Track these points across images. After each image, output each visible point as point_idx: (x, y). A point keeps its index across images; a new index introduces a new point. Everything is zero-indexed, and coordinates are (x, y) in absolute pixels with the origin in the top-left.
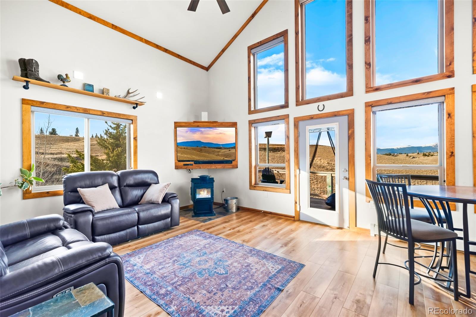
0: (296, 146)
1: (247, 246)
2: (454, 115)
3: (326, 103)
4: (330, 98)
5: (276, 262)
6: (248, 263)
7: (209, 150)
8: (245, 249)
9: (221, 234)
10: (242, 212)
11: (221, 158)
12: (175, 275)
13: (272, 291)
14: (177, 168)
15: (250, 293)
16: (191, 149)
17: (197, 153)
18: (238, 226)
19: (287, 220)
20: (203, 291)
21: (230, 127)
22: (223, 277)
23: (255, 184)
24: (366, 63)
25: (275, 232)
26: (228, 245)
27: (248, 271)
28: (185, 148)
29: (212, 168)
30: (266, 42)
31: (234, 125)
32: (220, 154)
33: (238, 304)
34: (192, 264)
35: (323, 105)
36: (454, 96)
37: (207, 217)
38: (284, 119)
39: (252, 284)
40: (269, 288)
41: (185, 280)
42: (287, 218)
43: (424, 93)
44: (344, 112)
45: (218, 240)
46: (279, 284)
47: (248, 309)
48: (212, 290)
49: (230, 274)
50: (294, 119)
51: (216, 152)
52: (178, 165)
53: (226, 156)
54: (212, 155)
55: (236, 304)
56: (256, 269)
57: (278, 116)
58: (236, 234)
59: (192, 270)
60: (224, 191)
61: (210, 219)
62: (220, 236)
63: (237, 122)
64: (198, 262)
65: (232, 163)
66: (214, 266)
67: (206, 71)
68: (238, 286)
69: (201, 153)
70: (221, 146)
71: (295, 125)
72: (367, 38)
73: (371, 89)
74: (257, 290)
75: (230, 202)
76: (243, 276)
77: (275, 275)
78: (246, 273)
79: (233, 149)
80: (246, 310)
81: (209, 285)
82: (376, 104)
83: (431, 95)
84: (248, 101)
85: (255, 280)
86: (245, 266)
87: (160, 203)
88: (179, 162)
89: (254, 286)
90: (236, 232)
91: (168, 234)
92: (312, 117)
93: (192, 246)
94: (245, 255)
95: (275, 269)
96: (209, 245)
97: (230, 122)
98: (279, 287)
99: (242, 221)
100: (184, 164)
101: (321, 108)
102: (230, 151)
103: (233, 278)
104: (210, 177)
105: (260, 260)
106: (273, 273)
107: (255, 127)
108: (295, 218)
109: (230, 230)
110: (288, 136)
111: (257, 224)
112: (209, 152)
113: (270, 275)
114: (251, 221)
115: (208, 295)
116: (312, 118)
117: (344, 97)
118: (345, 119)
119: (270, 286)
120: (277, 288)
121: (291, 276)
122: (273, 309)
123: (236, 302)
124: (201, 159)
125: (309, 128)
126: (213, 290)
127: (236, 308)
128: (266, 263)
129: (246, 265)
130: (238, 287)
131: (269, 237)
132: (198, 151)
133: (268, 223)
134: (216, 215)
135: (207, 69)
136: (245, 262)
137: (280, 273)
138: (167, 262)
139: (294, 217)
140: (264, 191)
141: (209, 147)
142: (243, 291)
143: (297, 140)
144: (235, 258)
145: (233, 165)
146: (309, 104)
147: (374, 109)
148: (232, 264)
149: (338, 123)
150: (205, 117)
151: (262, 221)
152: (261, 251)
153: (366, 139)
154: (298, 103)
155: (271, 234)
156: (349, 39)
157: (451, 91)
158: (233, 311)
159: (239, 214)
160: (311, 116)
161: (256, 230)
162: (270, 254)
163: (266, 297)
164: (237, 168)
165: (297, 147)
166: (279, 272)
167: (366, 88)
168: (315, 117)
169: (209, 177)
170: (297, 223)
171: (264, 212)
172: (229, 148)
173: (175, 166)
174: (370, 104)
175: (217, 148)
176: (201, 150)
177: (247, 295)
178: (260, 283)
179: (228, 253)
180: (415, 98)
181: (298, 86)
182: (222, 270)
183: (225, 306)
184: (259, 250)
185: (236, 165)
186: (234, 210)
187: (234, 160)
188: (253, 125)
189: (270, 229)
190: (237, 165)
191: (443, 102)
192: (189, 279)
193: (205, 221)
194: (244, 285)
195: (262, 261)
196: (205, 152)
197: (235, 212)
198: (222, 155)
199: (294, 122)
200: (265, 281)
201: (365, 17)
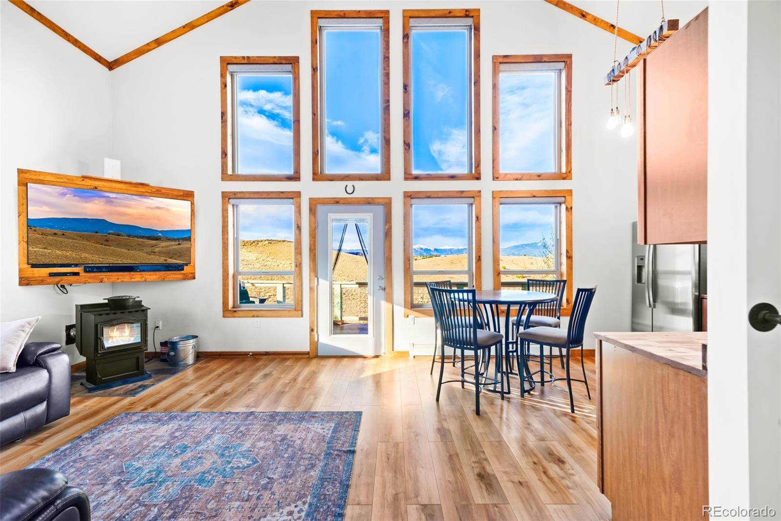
0: (312, 242)
1: (261, 412)
2: (481, 218)
3: (356, 183)
4: (362, 178)
5: (323, 420)
6: (282, 435)
7: (129, 241)
8: (261, 418)
9: (193, 407)
10: (207, 362)
11: (161, 260)
12: (145, 505)
13: (343, 457)
14: (25, 281)
15: (315, 473)
16: (75, 237)
17: (95, 247)
18: (220, 386)
19: (298, 360)
20: (233, 503)
21: (179, 198)
22: (253, 469)
23: (234, 307)
24: (405, 142)
25: (292, 380)
26: (223, 421)
27: (289, 446)
28: (55, 234)
29: (133, 280)
30: (259, 62)
31: (187, 195)
32: (157, 250)
33: (308, 493)
34: (169, 473)
35: (353, 186)
36: (480, 199)
37: (131, 385)
38: (293, 198)
39: (309, 461)
40: (336, 455)
41: (178, 503)
42: (296, 356)
43: (458, 192)
44: (380, 201)
45: (194, 418)
46: (347, 445)
47: (328, 493)
48: (249, 495)
49: (262, 461)
50: (310, 201)
51: (146, 246)
52: (31, 275)
53: (172, 255)
54: (138, 252)
55: (305, 496)
56: (300, 438)
57: (282, 192)
58: (225, 400)
59: (179, 483)
60: (158, 327)
61: (144, 387)
62: (193, 410)
63: (193, 192)
64: (181, 465)
65: (183, 270)
66: (222, 460)
67: (108, 69)
68: (289, 472)
69: (108, 247)
70: (160, 234)
71: (310, 210)
72: (406, 112)
73: (410, 177)
74: (322, 464)
75: (181, 346)
76: (286, 455)
77: (332, 437)
78: (289, 450)
79: (185, 242)
80: (325, 494)
81: (238, 491)
82: (416, 196)
83: (464, 195)
84: (222, 155)
85: (309, 454)
86: (280, 441)
87: (13, 369)
88: (32, 267)
89: (313, 462)
90: (221, 396)
91: (42, 441)
92: (338, 200)
93: (140, 443)
94: (266, 426)
95: (328, 430)
96: (181, 431)
97: (179, 190)
98: (348, 449)
99: (220, 376)
100: (50, 273)
101: (350, 190)
102: (179, 244)
103: (273, 464)
104: (137, 299)
105: (298, 425)
106: (329, 436)
107: (233, 205)
108: (310, 354)
109: (205, 395)
110: (299, 226)
111: (252, 376)
112: (129, 247)
113: (327, 439)
114: (237, 373)
115: (247, 505)
116: (338, 202)
117: (380, 180)
118: (380, 210)
119: (336, 452)
120: (347, 451)
121: (355, 430)
122: (359, 477)
123: (303, 492)
124: (106, 261)
125: (331, 216)
126: (251, 494)
127: (309, 499)
128: (310, 426)
129: (279, 438)
130: (291, 473)
131: (286, 390)
132: (97, 243)
133: (271, 370)
134: (153, 375)
135: (111, 66)
136: (275, 435)
137: (337, 431)
138: (96, 493)
139: (308, 353)
140: (253, 317)
141: (129, 236)
142: (302, 475)
143: (314, 233)
144: (252, 435)
145: (184, 274)
146: (333, 181)
147: (413, 201)
148: (254, 445)
149: (372, 214)
150: (112, 170)
151: (258, 369)
152: (290, 412)
153: (404, 237)
154: (316, 177)
155: (286, 385)
156: (385, 105)
157: (478, 194)
158: (307, 506)
159: (204, 366)
160: (335, 200)
161: (257, 384)
162: (307, 412)
163: (341, 467)
164: (194, 278)
165: (314, 244)
166: (335, 431)
167: (405, 173)
168: (342, 201)
169: (135, 298)
170: (314, 361)
171: (253, 355)
172: (178, 239)
173: (20, 278)
174: (409, 195)
175: (149, 238)
176: (107, 241)
177: (312, 477)
178: (320, 454)
179: (233, 433)
180: (451, 195)
181: (316, 150)
182: (242, 461)
183: (289, 505)
184: (286, 412)
185: (192, 273)
186: (190, 359)
187: (187, 265)
188: (231, 201)
189: (279, 378)
190: (194, 273)
191: (472, 204)
192: (186, 498)
193: (133, 392)
194: (298, 465)
195: (301, 426)
196: (119, 245)
197: (194, 364)
198: (161, 253)
199: (310, 204)
200: (325, 448)
201: (404, 84)
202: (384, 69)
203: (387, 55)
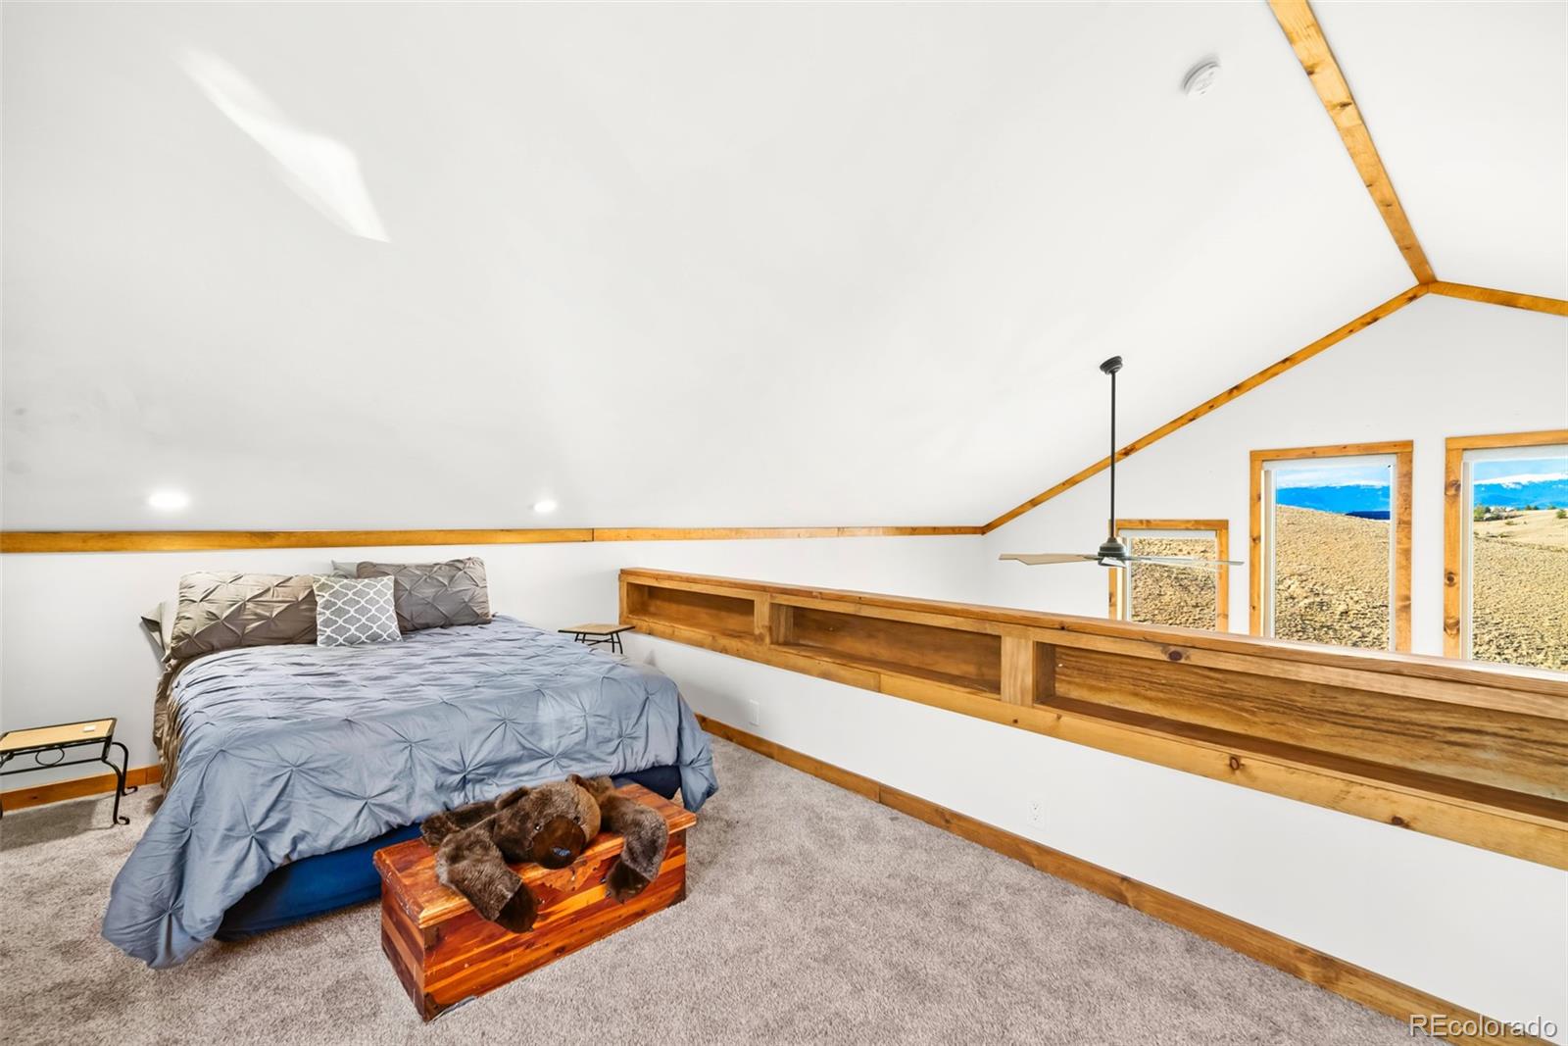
72: (1451, 621)
201: (1446, 570)
202: (1399, 543)
203: (1405, 519)
